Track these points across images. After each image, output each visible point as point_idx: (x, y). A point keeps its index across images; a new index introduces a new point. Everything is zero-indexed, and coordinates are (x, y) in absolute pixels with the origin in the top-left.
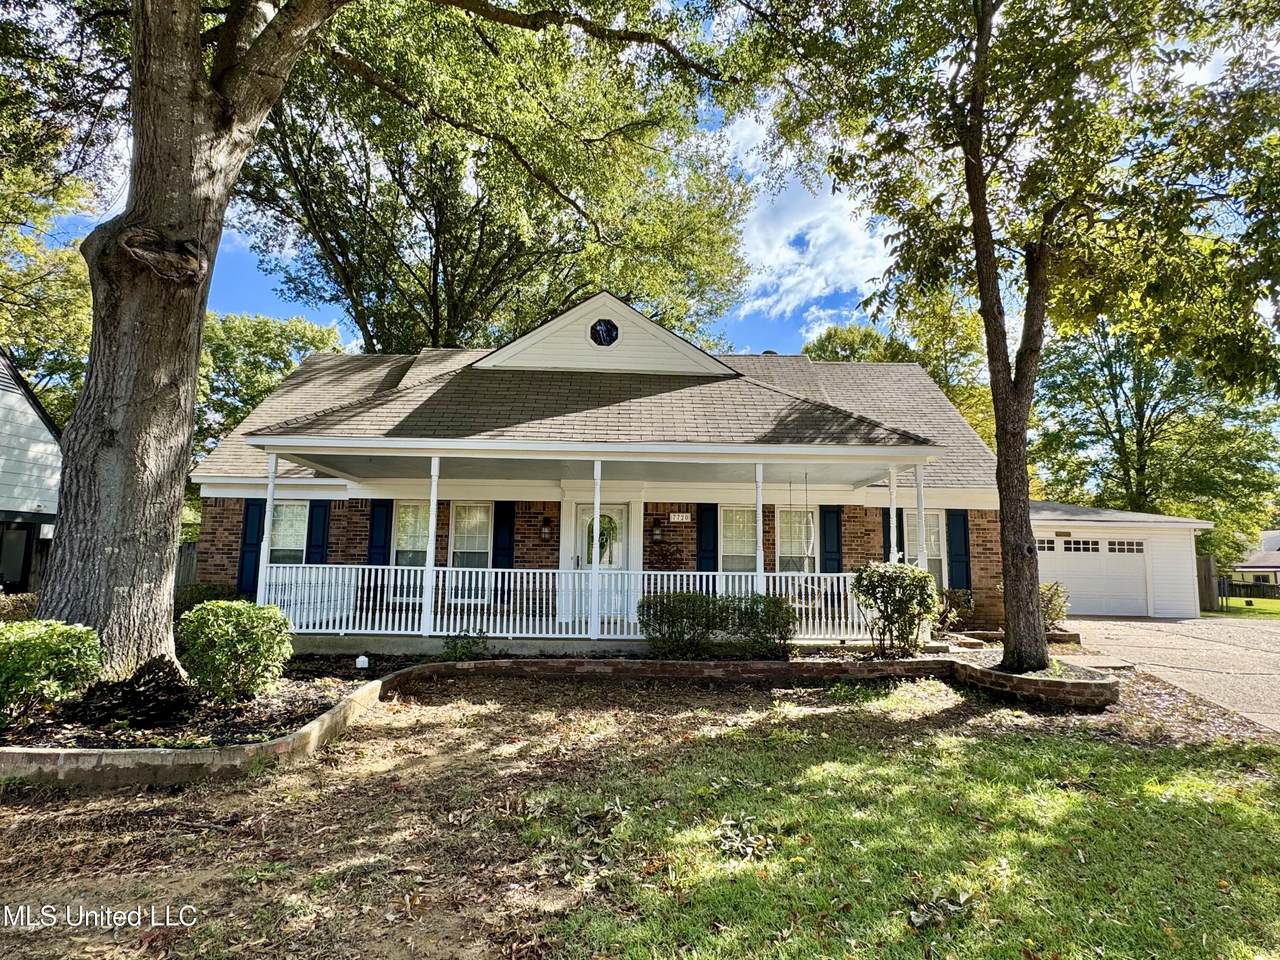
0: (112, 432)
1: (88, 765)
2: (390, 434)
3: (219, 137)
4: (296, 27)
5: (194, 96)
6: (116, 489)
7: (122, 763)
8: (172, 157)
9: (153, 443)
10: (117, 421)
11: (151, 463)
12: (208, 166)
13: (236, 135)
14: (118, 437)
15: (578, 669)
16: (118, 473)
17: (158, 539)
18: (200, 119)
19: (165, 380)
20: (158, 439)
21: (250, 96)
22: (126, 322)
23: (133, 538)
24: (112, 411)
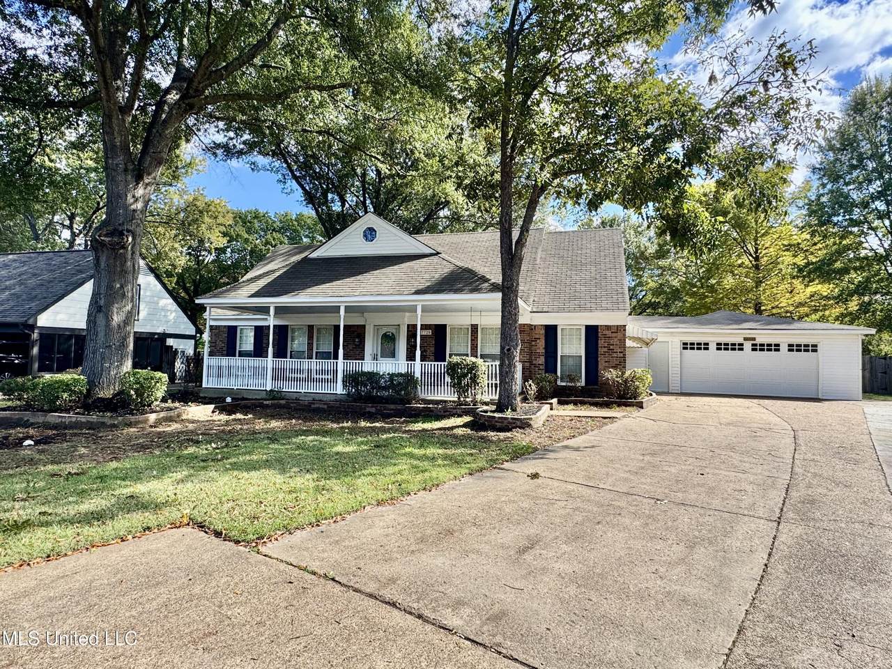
0: (101, 307)
1: (74, 420)
2: (252, 296)
3: (138, 184)
4: (167, 130)
5: (126, 170)
6: (103, 328)
7: (83, 420)
8: (119, 196)
9: (115, 310)
10: (102, 302)
11: (115, 318)
12: (134, 196)
13: (147, 181)
14: (103, 309)
15: (313, 406)
16: (103, 323)
17: (120, 346)
18: (129, 177)
19: (118, 286)
20: (117, 309)
21: (151, 163)
22: (103, 265)
23: (110, 346)
24: (100, 299)
